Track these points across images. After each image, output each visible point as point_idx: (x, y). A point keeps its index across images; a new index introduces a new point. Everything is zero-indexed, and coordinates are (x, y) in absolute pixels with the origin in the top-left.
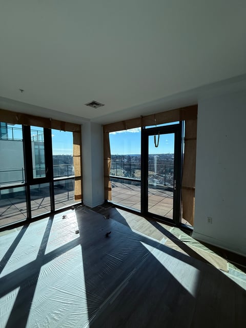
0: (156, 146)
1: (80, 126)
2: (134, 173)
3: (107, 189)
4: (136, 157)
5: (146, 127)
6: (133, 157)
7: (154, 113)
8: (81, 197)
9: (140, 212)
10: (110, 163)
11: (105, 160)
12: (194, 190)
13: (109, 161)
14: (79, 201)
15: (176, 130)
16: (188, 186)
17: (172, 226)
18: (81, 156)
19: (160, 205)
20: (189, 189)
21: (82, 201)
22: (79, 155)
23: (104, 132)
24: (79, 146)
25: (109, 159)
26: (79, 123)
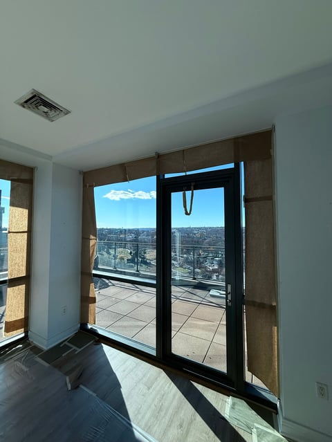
0: (187, 214)
1: (31, 170)
2: (145, 253)
3: (86, 300)
4: (147, 232)
5: (167, 176)
6: (144, 231)
7: (182, 148)
8: (25, 323)
9: (154, 353)
10: (94, 245)
11: (85, 240)
12: (273, 309)
13: (92, 243)
14: (19, 334)
15: (227, 181)
16: (258, 300)
17: (227, 393)
18: (30, 232)
19: (191, 326)
20: (261, 306)
21: (26, 332)
22: (26, 230)
23: (84, 186)
24: (26, 212)
25: (92, 237)
26: (28, 164)
